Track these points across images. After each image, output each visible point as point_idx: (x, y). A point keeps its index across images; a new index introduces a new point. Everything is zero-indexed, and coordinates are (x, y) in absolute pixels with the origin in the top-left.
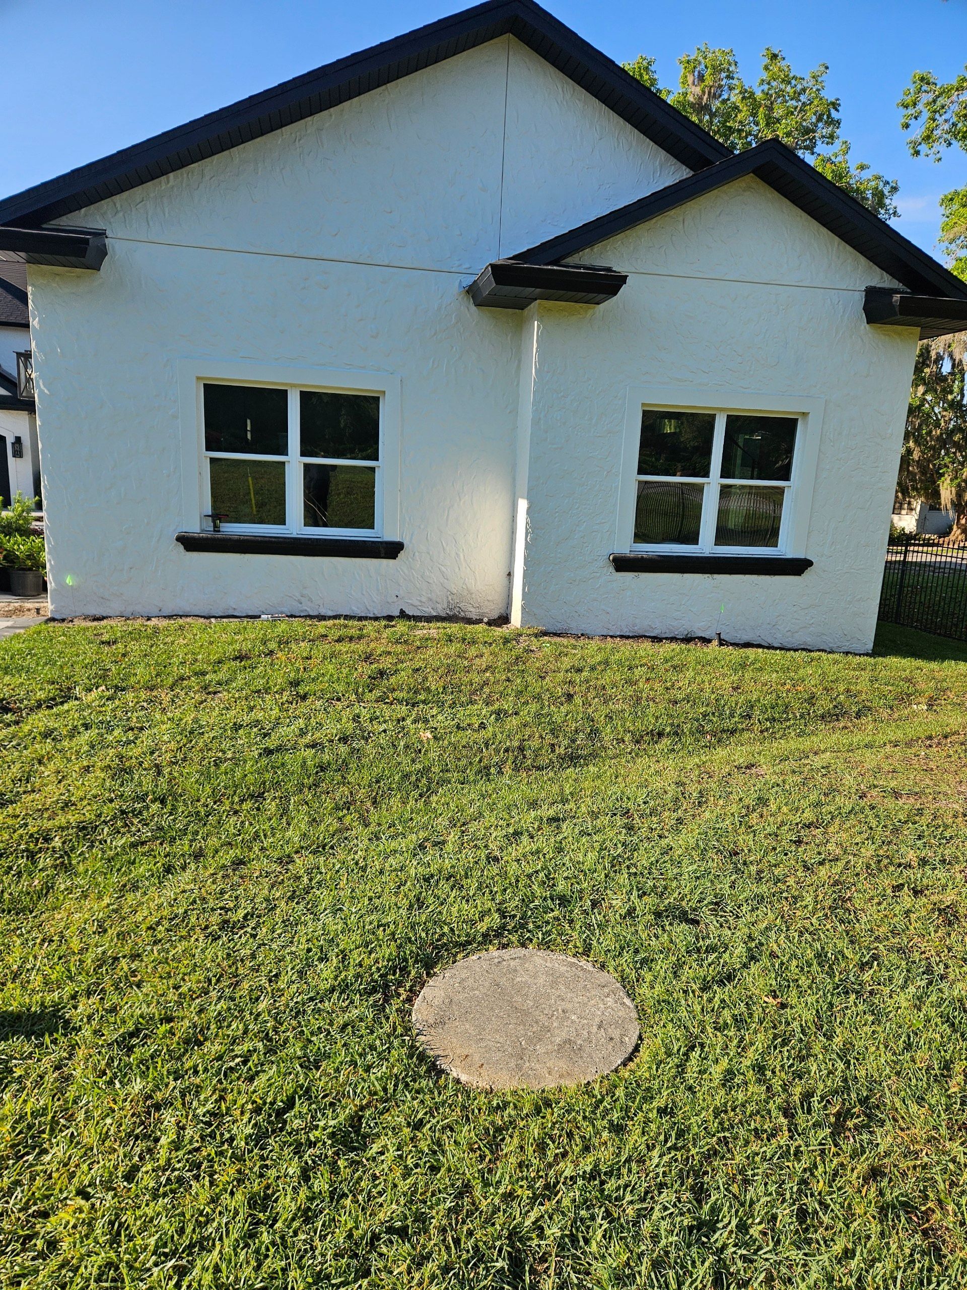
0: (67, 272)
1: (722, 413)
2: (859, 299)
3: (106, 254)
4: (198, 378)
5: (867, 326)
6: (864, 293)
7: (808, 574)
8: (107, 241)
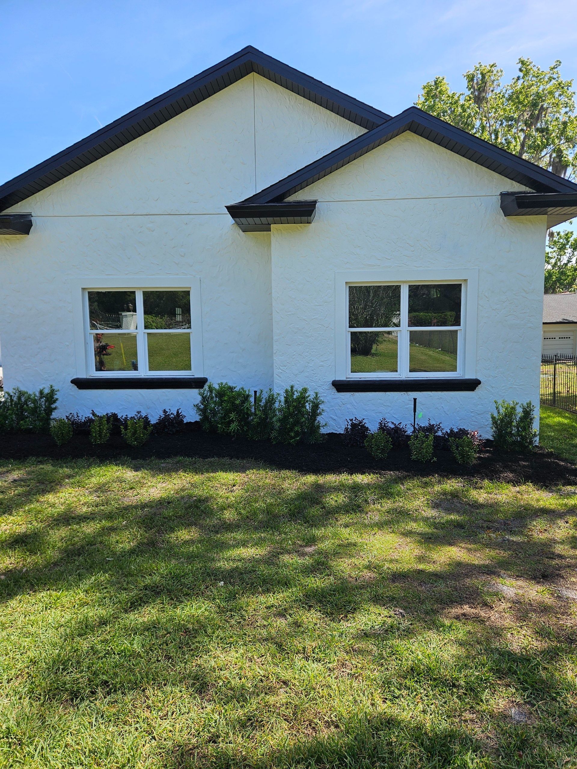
0: (13, 237)
1: (405, 284)
2: (496, 201)
3: (32, 225)
4: (83, 289)
5: (505, 218)
6: (500, 197)
7: (479, 389)
8: (32, 219)
